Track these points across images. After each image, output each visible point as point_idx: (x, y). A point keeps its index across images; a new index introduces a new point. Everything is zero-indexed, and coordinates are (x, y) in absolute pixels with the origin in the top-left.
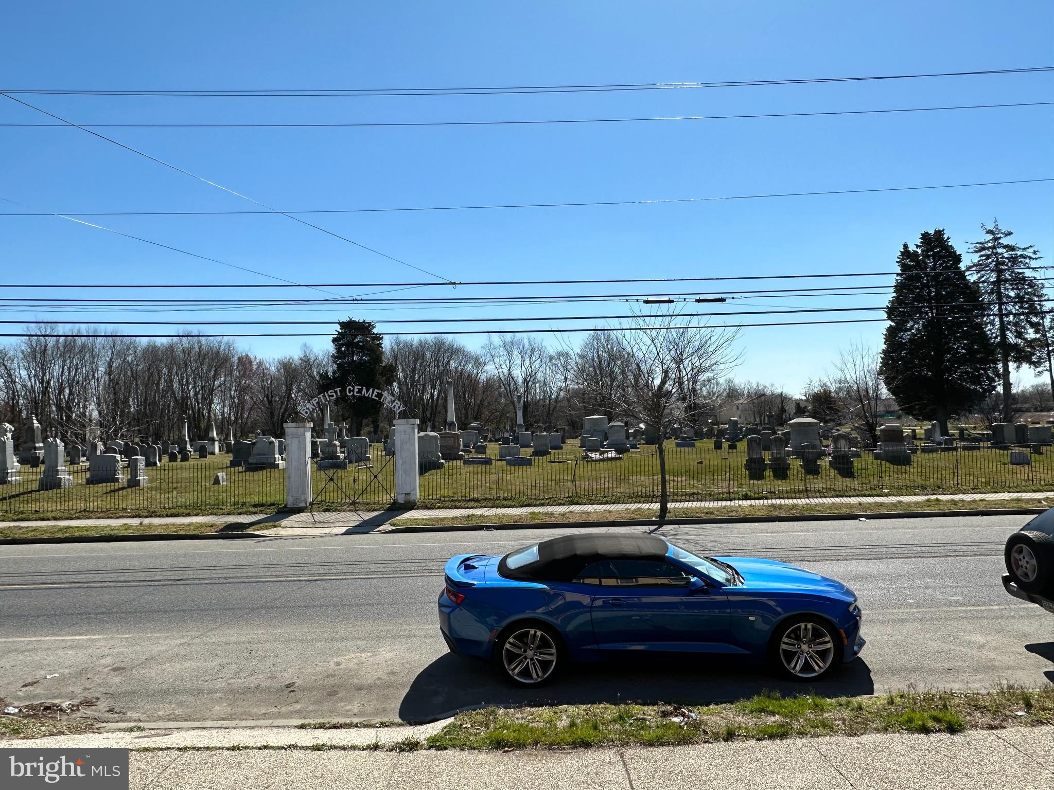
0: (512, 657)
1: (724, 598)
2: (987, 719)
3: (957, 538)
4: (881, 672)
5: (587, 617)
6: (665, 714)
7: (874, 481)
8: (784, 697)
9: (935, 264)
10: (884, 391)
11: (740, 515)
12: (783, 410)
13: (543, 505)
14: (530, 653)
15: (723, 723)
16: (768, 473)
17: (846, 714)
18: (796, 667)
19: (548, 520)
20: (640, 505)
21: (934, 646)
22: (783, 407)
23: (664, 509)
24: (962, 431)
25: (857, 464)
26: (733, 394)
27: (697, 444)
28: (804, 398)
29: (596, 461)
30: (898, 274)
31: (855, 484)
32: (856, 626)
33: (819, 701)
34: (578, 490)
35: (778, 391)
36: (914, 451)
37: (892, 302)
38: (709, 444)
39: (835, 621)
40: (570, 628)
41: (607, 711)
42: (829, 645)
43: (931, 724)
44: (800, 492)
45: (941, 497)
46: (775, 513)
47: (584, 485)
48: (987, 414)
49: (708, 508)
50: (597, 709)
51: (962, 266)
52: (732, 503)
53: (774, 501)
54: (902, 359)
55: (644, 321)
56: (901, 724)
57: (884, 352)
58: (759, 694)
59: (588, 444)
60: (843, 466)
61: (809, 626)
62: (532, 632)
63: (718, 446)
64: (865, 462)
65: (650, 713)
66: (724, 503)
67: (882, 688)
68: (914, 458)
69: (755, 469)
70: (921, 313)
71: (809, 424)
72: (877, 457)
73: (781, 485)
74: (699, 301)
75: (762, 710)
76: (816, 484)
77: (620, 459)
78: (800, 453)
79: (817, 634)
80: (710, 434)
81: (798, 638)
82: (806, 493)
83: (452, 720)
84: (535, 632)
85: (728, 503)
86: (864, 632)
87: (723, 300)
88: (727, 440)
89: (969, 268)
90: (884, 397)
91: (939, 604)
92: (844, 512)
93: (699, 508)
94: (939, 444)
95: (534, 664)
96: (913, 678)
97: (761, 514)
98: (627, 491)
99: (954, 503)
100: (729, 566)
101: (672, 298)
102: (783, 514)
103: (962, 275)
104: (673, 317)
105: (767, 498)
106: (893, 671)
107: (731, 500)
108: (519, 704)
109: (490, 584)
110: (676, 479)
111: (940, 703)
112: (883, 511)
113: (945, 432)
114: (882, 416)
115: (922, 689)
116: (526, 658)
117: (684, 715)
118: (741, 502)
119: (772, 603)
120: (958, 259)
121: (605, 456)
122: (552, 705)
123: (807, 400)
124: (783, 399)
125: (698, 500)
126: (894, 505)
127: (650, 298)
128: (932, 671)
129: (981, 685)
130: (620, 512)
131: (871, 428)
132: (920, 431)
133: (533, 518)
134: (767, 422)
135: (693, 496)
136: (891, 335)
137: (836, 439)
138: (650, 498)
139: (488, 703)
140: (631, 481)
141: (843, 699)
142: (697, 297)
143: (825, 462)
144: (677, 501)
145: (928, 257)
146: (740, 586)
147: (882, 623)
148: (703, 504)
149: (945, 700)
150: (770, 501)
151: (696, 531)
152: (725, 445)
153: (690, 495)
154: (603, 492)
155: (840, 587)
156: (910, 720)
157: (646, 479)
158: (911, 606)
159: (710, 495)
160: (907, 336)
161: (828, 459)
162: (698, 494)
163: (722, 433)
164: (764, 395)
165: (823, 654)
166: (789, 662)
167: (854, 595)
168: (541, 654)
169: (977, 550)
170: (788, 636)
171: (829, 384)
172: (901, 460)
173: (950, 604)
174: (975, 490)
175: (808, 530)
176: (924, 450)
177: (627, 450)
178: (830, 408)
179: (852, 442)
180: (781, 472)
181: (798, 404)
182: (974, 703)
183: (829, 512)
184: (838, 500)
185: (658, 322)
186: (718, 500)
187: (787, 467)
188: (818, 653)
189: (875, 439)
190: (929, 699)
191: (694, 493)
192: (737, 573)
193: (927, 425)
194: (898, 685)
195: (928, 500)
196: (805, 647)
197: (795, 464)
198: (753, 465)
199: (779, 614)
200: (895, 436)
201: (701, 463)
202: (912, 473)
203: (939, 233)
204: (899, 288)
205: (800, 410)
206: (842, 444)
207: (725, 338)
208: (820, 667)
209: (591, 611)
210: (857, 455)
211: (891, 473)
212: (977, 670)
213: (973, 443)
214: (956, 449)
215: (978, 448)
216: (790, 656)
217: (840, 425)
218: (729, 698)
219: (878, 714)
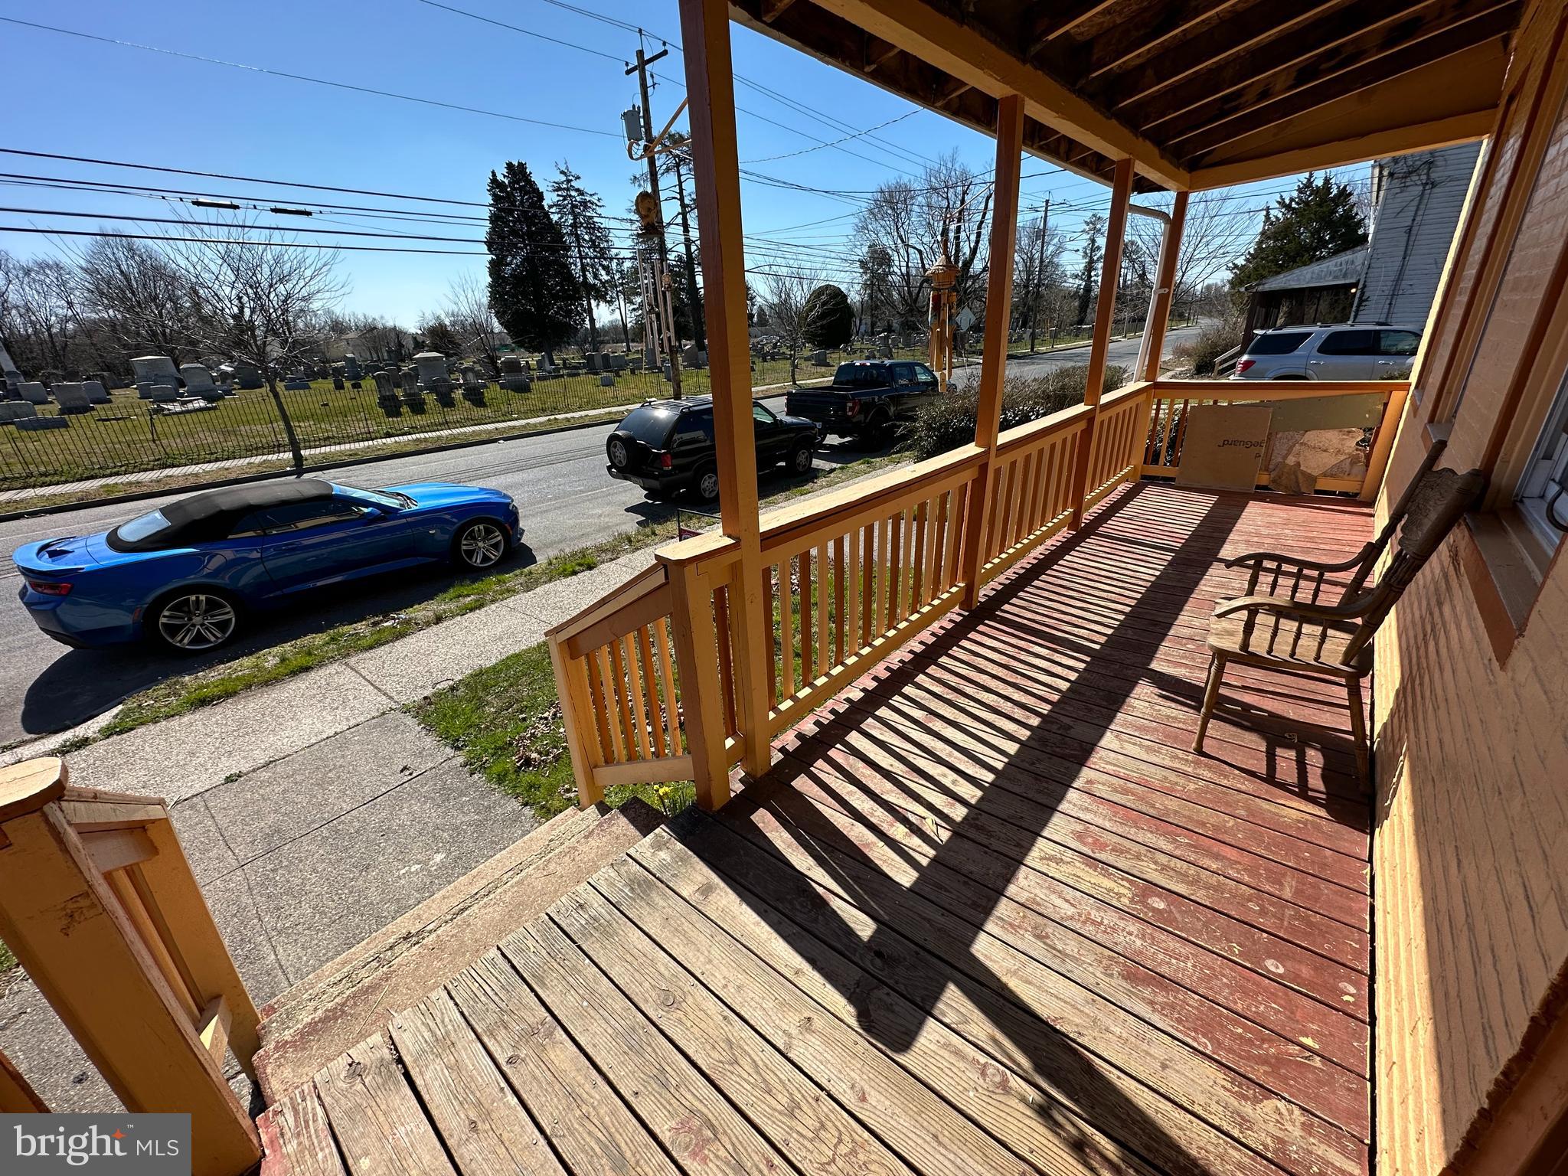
0: (173, 630)
1: (404, 521)
2: (609, 556)
3: (574, 447)
4: (540, 549)
5: (260, 569)
6: (375, 624)
7: (504, 408)
8: (473, 582)
9: (522, 199)
10: (497, 326)
11: (388, 452)
12: (400, 345)
13: (117, 474)
14: (197, 620)
15: (430, 614)
16: (405, 409)
17: (522, 580)
18: (477, 560)
19: (135, 490)
20: (265, 457)
21: (571, 522)
22: (399, 342)
23: (298, 458)
24: (564, 360)
25: (488, 394)
26: (338, 327)
27: (312, 385)
28: (420, 332)
29: (177, 413)
30: (491, 205)
31: (488, 412)
32: (516, 521)
33: (499, 577)
34: (168, 450)
35: (390, 324)
36: (532, 380)
37: (489, 233)
38: (329, 384)
39: (501, 519)
40: (242, 582)
41: (319, 639)
42: (499, 538)
43: (577, 568)
44: (440, 424)
45: (558, 417)
46: (423, 446)
47: (174, 445)
48: (580, 344)
49: (351, 450)
50: (306, 641)
51: (545, 203)
52: (375, 442)
53: (418, 436)
54: (507, 293)
55: (202, 230)
56: (559, 574)
57: (490, 286)
58: (453, 586)
59: (154, 393)
60: (475, 397)
61: (481, 527)
62: (193, 598)
63: (339, 386)
64: (492, 392)
65: (362, 627)
66: (366, 443)
67: (541, 559)
68: (533, 386)
69: (391, 407)
70: (517, 248)
71: (435, 358)
72: (502, 387)
73: (420, 420)
74: (276, 210)
75: (460, 596)
76: (453, 416)
77: (214, 408)
78: (432, 388)
79: (488, 532)
80: (324, 375)
81: (474, 538)
82: (447, 425)
83: (120, 707)
84: (197, 598)
85: (371, 443)
86: (522, 524)
87: (309, 214)
88: (348, 379)
89: (550, 207)
90: (496, 331)
91: (570, 494)
92: (484, 437)
93: (341, 452)
94: (550, 372)
95: (207, 628)
96: (561, 546)
97: (408, 449)
98: (242, 443)
99: (568, 420)
100: (399, 494)
101: (235, 202)
102: (430, 446)
103: (547, 215)
104: (246, 229)
105: (410, 434)
106: (547, 546)
107: (373, 440)
108: (210, 665)
109: (105, 563)
110: (302, 424)
111: (580, 555)
112: (516, 433)
113: (552, 362)
114: (498, 349)
115: (567, 550)
116: (194, 625)
117: (394, 618)
118: (384, 440)
119: (448, 517)
120: (541, 197)
121: (190, 406)
122: (251, 653)
123: (423, 334)
124: (398, 333)
125: (335, 444)
126: (524, 427)
127: (202, 199)
128: (572, 539)
129: (603, 539)
130: (241, 467)
131: (492, 360)
132: (533, 363)
133: (108, 492)
134: (386, 358)
135: (328, 441)
136: (495, 268)
137: (464, 372)
138: (278, 448)
139: (166, 677)
140: (244, 433)
141: (518, 572)
142: (273, 205)
143: (458, 394)
144: (310, 447)
145: (515, 189)
146: (414, 508)
147: (533, 516)
148: (343, 447)
149: (583, 552)
150: (414, 436)
151: (344, 474)
152: (348, 384)
153: (325, 439)
154: (207, 448)
155: (498, 493)
156: (565, 570)
157: (265, 429)
158: (551, 499)
159: (348, 437)
160: (508, 270)
161: (460, 391)
162: (333, 437)
163: (337, 371)
164: (375, 328)
165: (496, 546)
166: (471, 559)
167: (510, 498)
168: (212, 616)
169: (589, 452)
170: (466, 539)
171: (443, 316)
172: (523, 388)
173: (576, 493)
174: (581, 408)
175: (457, 457)
176: (539, 378)
177: (221, 398)
178: (450, 342)
179: (478, 375)
180: (418, 407)
181: (414, 338)
182: (601, 550)
183: (471, 439)
184: (476, 428)
185: (222, 234)
186: (358, 441)
187: (423, 402)
188: (491, 546)
189: (498, 371)
190: (574, 554)
191: (328, 437)
192: (409, 498)
193: (537, 356)
194: (552, 553)
195: (549, 420)
196: (481, 544)
197: (430, 398)
198: (387, 403)
199: (454, 523)
200: (513, 366)
201: (327, 405)
202: (532, 399)
203: (522, 166)
204: (494, 219)
205: (419, 346)
206: (470, 376)
207: (322, 262)
208: (495, 555)
209: (263, 563)
210: (484, 386)
211: (517, 400)
212: (599, 531)
213: (574, 371)
214: (562, 376)
215: (579, 374)
216: (470, 554)
217: (461, 358)
218: (430, 597)
219: (544, 573)
